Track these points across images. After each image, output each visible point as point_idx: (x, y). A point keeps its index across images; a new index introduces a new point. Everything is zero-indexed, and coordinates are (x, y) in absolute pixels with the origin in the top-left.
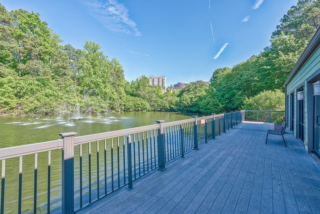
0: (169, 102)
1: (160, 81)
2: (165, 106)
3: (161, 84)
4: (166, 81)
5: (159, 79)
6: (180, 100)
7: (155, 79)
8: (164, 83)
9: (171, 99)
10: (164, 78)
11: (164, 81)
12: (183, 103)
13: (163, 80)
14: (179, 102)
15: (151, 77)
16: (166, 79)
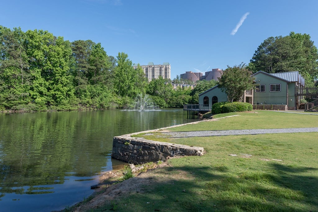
0: (183, 100)
1: (162, 70)
2: (179, 103)
3: (164, 74)
4: (170, 70)
5: (161, 68)
6: (193, 99)
7: (156, 68)
8: (167, 73)
9: (184, 97)
10: (167, 67)
11: (168, 70)
12: (195, 100)
13: (166, 69)
14: (192, 100)
15: (150, 65)
16: (170, 68)
